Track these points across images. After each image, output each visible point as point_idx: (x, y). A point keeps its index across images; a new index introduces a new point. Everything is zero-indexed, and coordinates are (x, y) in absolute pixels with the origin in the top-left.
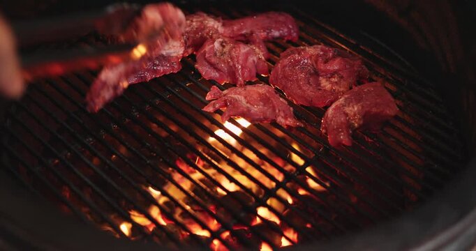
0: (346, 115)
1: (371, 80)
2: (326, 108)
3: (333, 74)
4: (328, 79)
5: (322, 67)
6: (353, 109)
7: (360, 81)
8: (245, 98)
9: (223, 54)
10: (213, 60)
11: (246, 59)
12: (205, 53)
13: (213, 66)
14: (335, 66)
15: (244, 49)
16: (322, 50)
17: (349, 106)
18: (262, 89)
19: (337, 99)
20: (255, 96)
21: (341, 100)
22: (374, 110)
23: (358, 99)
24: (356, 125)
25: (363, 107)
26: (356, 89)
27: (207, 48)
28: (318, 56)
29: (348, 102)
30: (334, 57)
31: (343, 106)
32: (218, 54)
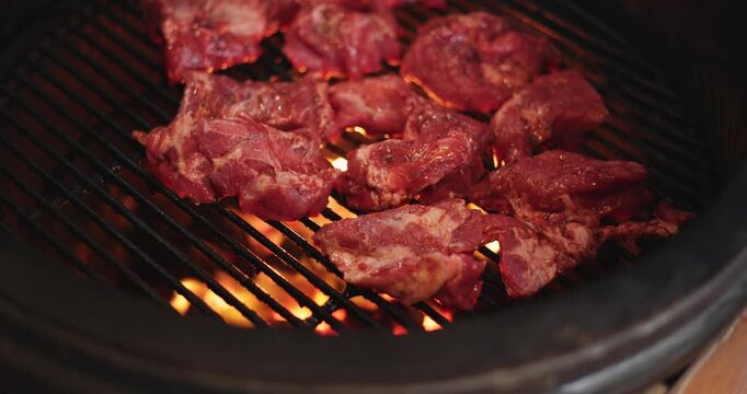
0: (525, 122)
1: (563, 67)
2: (494, 112)
3: (503, 58)
4: (496, 66)
5: (485, 47)
6: (536, 113)
7: (545, 67)
8: (364, 97)
9: (327, 30)
10: (312, 39)
11: (363, 38)
12: (298, 29)
13: (313, 49)
14: (506, 45)
15: (360, 21)
16: (485, 20)
17: (529, 109)
18: (389, 83)
19: (509, 97)
20: (379, 95)
21: (517, 98)
22: (570, 114)
23: (543, 96)
24: (540, 138)
25: (551, 108)
26: (539, 81)
27: (301, 21)
28: (479, 30)
29: (528, 102)
30: (504, 32)
31: (520, 107)
32: (320, 30)
